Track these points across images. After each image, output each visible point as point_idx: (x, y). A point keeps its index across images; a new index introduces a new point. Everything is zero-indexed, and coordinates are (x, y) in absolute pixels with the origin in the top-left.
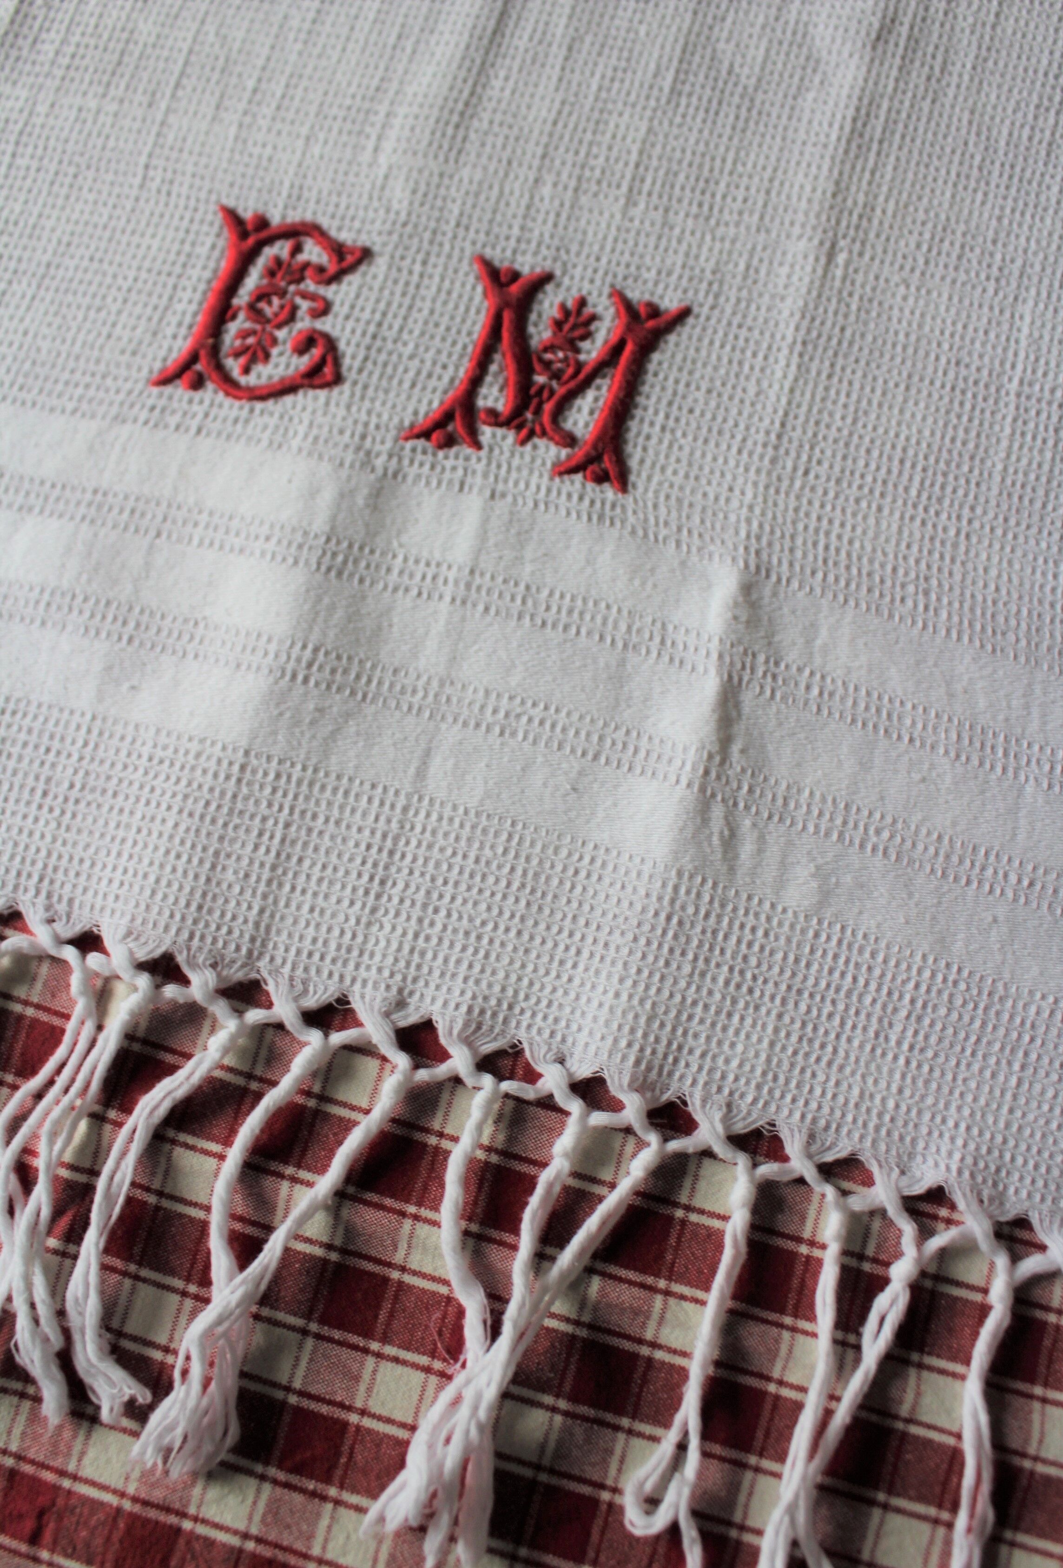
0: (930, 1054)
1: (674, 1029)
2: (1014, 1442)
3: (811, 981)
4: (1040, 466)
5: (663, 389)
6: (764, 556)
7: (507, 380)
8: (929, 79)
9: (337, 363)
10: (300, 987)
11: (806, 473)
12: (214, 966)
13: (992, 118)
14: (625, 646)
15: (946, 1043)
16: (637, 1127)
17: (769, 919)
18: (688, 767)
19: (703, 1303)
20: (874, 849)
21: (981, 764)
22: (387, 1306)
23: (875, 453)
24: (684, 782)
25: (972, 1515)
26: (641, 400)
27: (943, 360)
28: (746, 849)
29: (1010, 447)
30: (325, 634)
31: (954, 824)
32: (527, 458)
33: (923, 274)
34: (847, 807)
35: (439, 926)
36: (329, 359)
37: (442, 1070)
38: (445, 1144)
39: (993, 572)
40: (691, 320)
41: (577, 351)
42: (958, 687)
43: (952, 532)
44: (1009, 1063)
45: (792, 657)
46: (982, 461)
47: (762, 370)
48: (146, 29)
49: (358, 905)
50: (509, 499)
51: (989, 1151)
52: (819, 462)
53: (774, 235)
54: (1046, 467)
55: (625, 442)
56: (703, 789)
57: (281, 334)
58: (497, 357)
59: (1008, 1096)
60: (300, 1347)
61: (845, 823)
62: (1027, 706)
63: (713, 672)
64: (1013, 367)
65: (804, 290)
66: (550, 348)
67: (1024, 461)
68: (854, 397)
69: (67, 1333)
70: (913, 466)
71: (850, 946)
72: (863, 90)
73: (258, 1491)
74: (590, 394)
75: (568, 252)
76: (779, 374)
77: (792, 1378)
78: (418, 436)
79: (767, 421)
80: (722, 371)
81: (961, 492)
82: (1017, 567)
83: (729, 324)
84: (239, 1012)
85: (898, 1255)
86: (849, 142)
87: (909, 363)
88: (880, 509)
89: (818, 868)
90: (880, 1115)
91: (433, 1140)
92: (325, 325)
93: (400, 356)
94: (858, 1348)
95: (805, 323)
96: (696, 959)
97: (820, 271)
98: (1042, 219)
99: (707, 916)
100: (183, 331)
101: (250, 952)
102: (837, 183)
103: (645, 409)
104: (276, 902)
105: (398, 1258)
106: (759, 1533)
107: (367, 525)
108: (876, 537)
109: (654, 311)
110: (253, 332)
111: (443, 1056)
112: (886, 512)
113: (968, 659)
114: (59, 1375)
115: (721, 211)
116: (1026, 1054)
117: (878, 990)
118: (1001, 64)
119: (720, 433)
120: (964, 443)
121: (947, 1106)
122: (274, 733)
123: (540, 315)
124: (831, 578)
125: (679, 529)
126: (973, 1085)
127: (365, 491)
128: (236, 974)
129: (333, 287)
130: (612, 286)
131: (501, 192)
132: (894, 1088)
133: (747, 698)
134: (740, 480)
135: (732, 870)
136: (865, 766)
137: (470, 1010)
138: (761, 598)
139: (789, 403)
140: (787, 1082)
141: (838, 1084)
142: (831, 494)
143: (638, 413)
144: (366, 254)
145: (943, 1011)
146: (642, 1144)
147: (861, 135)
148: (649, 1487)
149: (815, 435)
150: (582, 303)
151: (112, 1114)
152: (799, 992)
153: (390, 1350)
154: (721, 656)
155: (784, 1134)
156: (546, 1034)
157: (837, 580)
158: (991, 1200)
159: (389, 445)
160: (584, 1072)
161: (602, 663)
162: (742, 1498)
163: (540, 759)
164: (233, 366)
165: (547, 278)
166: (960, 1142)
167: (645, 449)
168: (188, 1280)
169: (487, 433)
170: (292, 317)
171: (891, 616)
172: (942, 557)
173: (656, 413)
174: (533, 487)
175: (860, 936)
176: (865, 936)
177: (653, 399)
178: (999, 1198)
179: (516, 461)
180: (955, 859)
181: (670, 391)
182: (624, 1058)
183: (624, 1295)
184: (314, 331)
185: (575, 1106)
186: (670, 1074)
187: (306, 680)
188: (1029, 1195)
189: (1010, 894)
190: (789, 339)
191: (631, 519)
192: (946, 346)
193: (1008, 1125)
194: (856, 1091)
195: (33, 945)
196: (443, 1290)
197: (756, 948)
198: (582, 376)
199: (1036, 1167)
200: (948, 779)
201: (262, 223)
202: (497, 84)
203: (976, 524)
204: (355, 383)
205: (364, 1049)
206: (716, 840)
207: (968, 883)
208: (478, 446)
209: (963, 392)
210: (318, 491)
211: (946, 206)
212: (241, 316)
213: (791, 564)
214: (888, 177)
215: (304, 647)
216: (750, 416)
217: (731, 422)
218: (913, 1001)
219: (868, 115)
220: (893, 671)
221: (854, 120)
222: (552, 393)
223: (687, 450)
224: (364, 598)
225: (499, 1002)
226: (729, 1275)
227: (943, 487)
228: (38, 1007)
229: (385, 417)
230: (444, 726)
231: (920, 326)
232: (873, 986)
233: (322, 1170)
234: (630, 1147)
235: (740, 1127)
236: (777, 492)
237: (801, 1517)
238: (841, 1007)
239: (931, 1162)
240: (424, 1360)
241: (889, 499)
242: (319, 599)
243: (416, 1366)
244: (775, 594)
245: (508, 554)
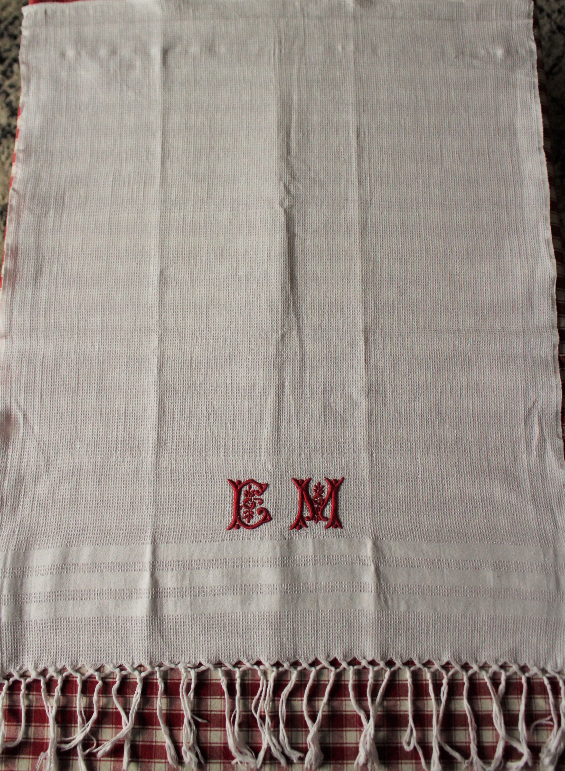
0: (439, 634)
1: (386, 645)
2: (477, 709)
3: (410, 626)
4: (430, 494)
5: (343, 500)
6: (376, 535)
7: (308, 508)
8: (382, 400)
9: (270, 515)
10: (307, 659)
11: (380, 511)
12: (288, 661)
13: (399, 407)
14: (352, 564)
15: (441, 631)
16: (384, 668)
17: (398, 615)
18: (373, 588)
19: (407, 700)
20: (416, 593)
21: (433, 567)
22: (344, 719)
23: (394, 502)
24: (373, 591)
25: (472, 726)
26: (339, 504)
27: (403, 474)
28: (390, 602)
29: (422, 491)
30: (288, 581)
31: (431, 583)
32: (319, 527)
33: (393, 454)
34: (408, 586)
35: (331, 637)
36: (268, 515)
37: (341, 668)
38: (346, 683)
39: (426, 523)
40: (345, 481)
41: (322, 496)
42: (425, 552)
43: (415, 516)
44: (455, 631)
45: (388, 556)
46: (417, 497)
47: (364, 489)
48: (192, 434)
49: (313, 638)
50: (318, 537)
51: (456, 651)
52: (382, 508)
53: (357, 453)
54: (431, 494)
55: (339, 516)
56: (377, 592)
57: (254, 510)
58: (305, 503)
59: (457, 638)
60: (329, 734)
61: (408, 589)
62: (440, 552)
63: (372, 565)
64: (419, 472)
65: (368, 467)
66: (316, 497)
67: (426, 494)
68: (386, 489)
69: (282, 747)
70: (403, 502)
71: (416, 616)
72: (368, 409)
73: (330, 767)
74: (328, 507)
75: (312, 471)
76: (368, 489)
77: (429, 709)
78: (293, 528)
79: (368, 501)
80: (355, 492)
81: (414, 506)
82: (430, 520)
83: (353, 479)
84: (295, 668)
85: (443, 678)
86: (368, 424)
87: (396, 477)
88: (398, 515)
89: (405, 601)
90: (432, 650)
91: (343, 683)
92: (263, 506)
93: (283, 509)
94: (440, 700)
95: (370, 475)
96: (386, 629)
97: (370, 460)
98: (417, 431)
99: (386, 619)
100: (230, 515)
101: (294, 655)
102: (368, 436)
103: (341, 506)
104: (296, 642)
105: (344, 709)
106: (432, 743)
107: (288, 552)
108: (399, 522)
109: (336, 480)
110: (247, 511)
111: (341, 665)
112: (399, 515)
113: (425, 544)
114: (283, 756)
115: (344, 450)
116: (458, 628)
117: (425, 623)
118: (398, 391)
119: (359, 507)
120: (412, 494)
121: (445, 644)
122: (284, 606)
123: (311, 490)
124: (392, 535)
125: (356, 534)
126: (449, 638)
127: (286, 545)
128: (292, 660)
129: (262, 496)
130: (325, 477)
131: (293, 460)
132: (433, 643)
133: (381, 568)
134: (366, 518)
135: (388, 607)
136: (409, 575)
137: (343, 653)
138: (378, 545)
139: (372, 495)
140: (411, 649)
141: (422, 646)
142: (387, 515)
143: (339, 508)
144: (267, 485)
145: (439, 624)
146: (386, 671)
147: (371, 421)
148: (407, 740)
149: (379, 502)
150: (319, 483)
151: (276, 698)
152: (409, 629)
153: (348, 729)
154: (373, 561)
155: (414, 660)
156: (360, 653)
157: (393, 535)
158: (459, 661)
159: (287, 532)
160: (370, 659)
161: (348, 569)
162: (426, 737)
163: (341, 595)
164: (245, 521)
165: (310, 479)
166: (449, 651)
167: (343, 516)
168: (302, 728)
169: (308, 523)
170: (255, 506)
171: (406, 540)
172: (414, 523)
173: (343, 506)
174: (322, 533)
175: (418, 613)
176: (419, 613)
177: (342, 503)
178: (460, 660)
179: (317, 528)
180: (433, 590)
181: (345, 500)
182: (377, 654)
183: (391, 703)
184: (261, 508)
185: (370, 667)
186: (388, 654)
187: (287, 592)
188: (466, 658)
189: (446, 594)
190: (368, 480)
191: (345, 534)
192: (403, 471)
193: (458, 644)
194: (426, 646)
195: (247, 667)
196: (355, 713)
197: (397, 622)
198: (325, 503)
199: (466, 651)
200: (427, 573)
201: (239, 482)
202: (283, 430)
203: (420, 512)
204: (275, 519)
205: (324, 668)
206: (383, 602)
207: (437, 594)
208: (307, 527)
209: (409, 481)
210: (275, 548)
211: (394, 434)
212: (243, 508)
213: (382, 535)
214: (380, 430)
215: (284, 585)
216: (364, 501)
217: (360, 504)
218: (432, 624)
219: (371, 415)
220: (410, 552)
221: (368, 417)
222: (319, 508)
223: (353, 514)
224: (293, 569)
225: (348, 650)
226: (411, 693)
227: (410, 506)
228: (251, 680)
229: (285, 525)
230: (319, 593)
231: (396, 467)
232: (423, 623)
233: (323, 696)
234: (383, 672)
235: (405, 661)
236: (375, 518)
237: (439, 738)
238: (418, 629)
239: (445, 657)
240: (355, 729)
241: (399, 512)
242: (284, 573)
243: (354, 730)
244: (380, 542)
245: (321, 550)
